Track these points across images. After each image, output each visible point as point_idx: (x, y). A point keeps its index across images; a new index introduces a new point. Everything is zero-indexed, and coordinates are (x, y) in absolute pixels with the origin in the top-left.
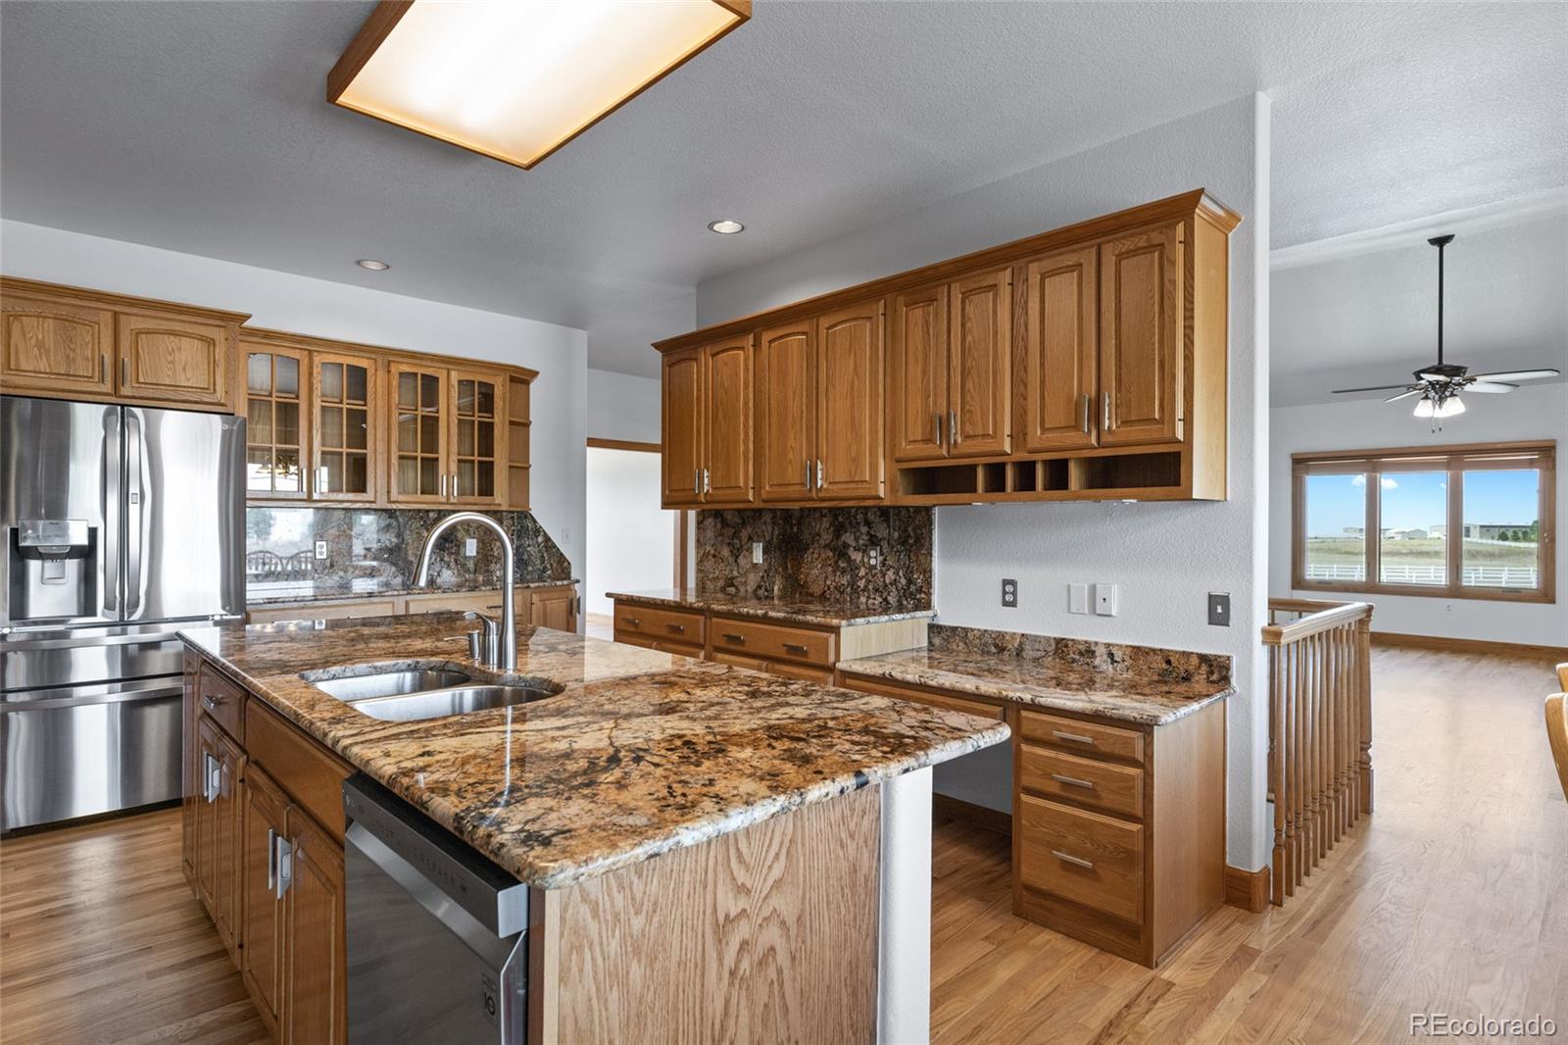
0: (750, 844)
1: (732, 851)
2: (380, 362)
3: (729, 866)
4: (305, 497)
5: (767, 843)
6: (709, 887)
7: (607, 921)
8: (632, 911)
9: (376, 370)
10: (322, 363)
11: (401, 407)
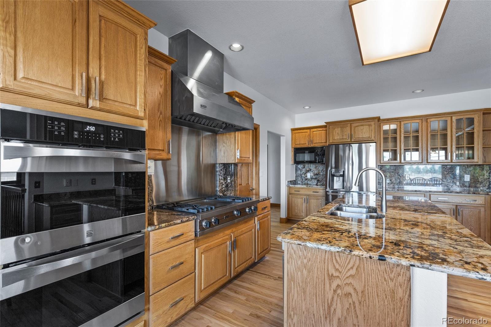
0: (341, 259)
1: (334, 258)
2: (423, 120)
3: (333, 262)
4: (399, 162)
5: (347, 262)
6: (326, 263)
7: (297, 256)
8: (304, 258)
9: (422, 122)
10: (404, 124)
11: (431, 132)
